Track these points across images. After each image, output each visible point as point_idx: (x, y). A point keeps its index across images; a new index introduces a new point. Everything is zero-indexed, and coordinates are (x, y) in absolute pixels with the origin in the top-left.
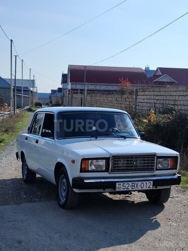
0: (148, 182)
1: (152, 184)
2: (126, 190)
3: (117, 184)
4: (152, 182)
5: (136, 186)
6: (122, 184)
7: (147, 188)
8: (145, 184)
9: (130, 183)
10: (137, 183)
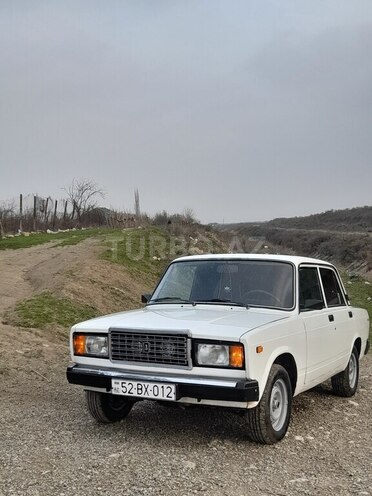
0: (165, 386)
1: (174, 390)
2: (127, 394)
3: (113, 381)
4: (173, 387)
5: (144, 390)
6: (120, 382)
7: (165, 398)
8: (161, 390)
9: (135, 384)
10: (146, 384)
